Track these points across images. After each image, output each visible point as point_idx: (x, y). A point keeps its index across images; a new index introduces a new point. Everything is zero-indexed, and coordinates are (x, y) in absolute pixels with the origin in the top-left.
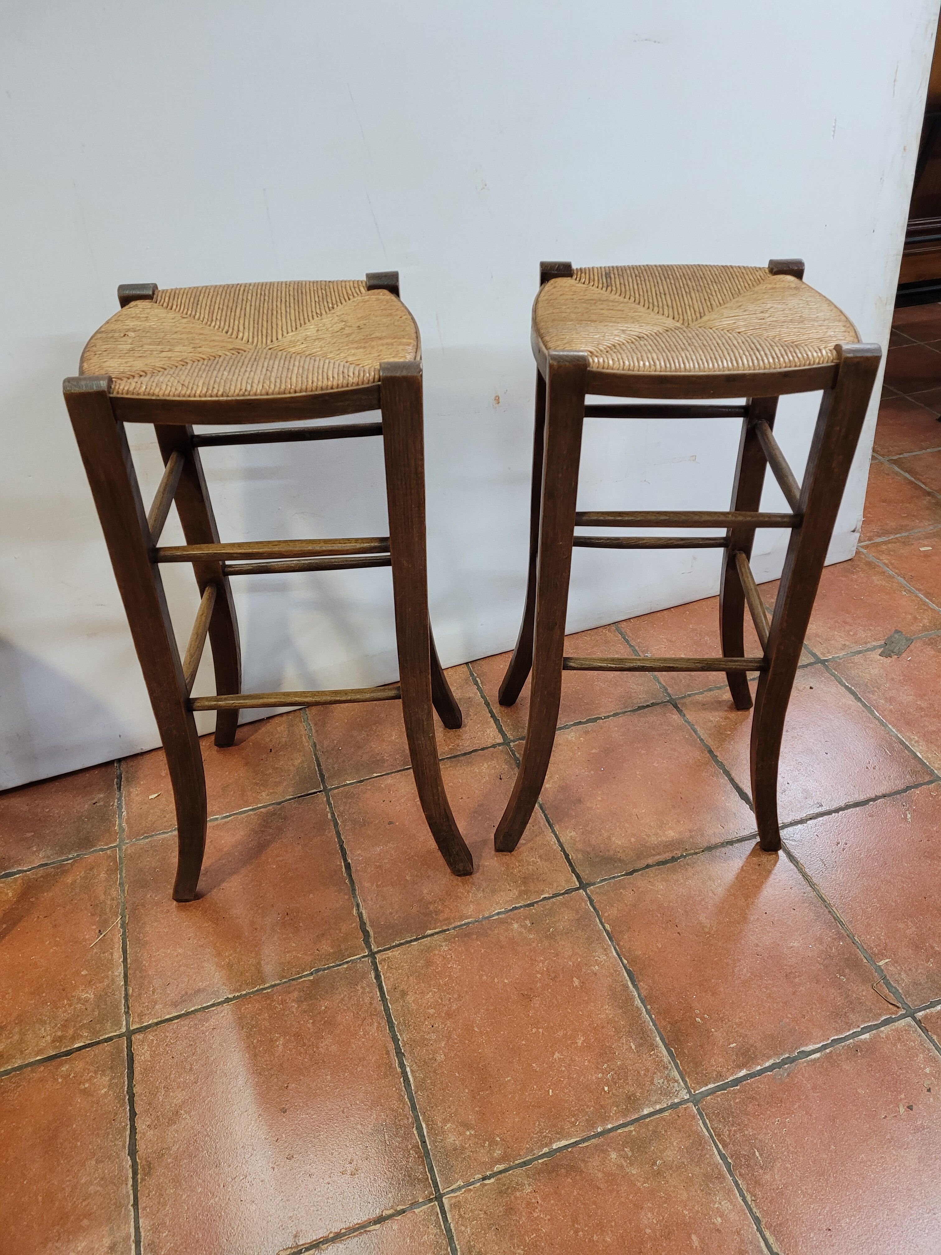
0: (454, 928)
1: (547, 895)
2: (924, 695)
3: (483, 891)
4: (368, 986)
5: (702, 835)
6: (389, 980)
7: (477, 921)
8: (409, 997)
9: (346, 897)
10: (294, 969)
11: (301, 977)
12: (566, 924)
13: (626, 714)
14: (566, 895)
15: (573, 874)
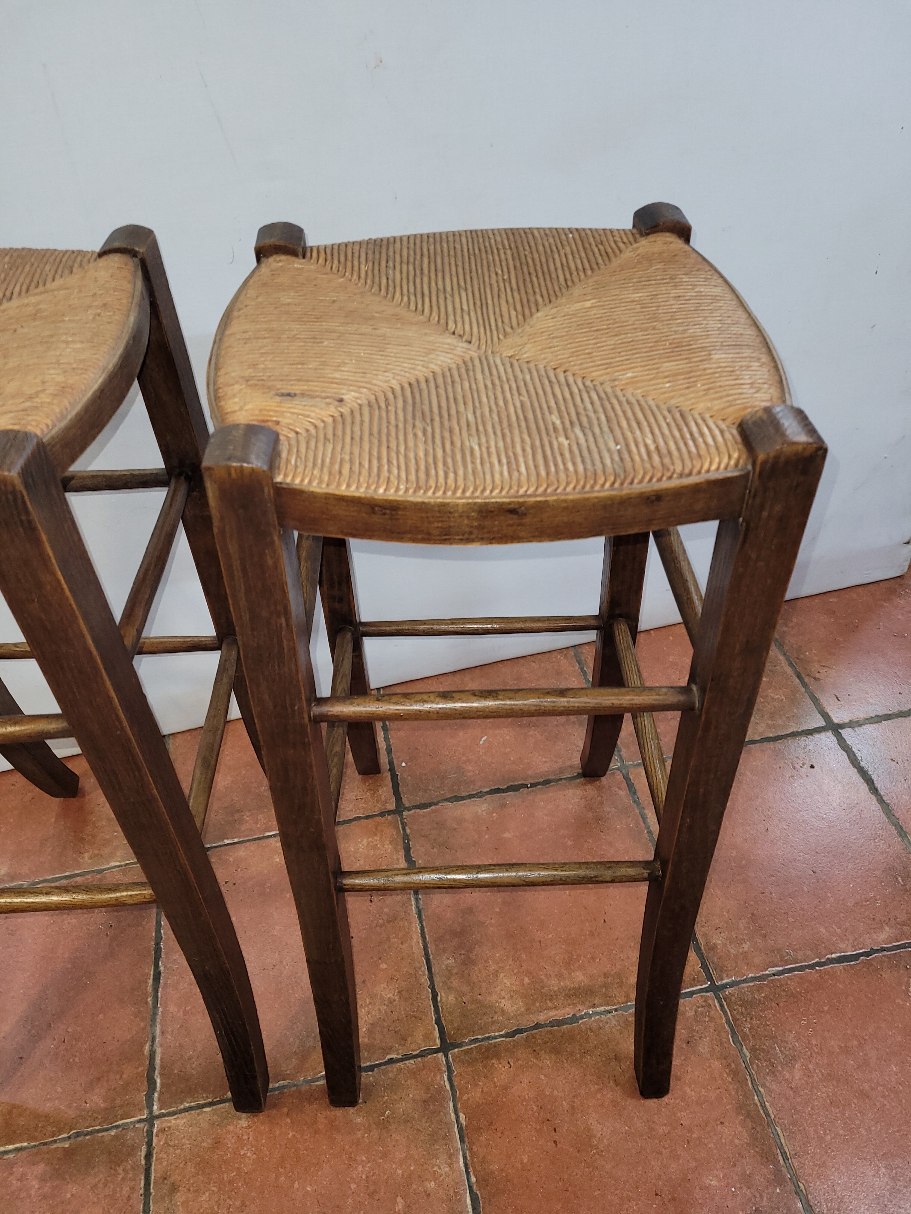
1: (394, 1056)
4: (133, 1169)
6: (161, 1163)
7: (295, 1085)
8: (178, 1194)
9: (142, 1025)
10: (49, 1129)
11: (55, 1141)
12: (408, 1105)
13: (560, 782)
14: (419, 1059)
15: (436, 1026)
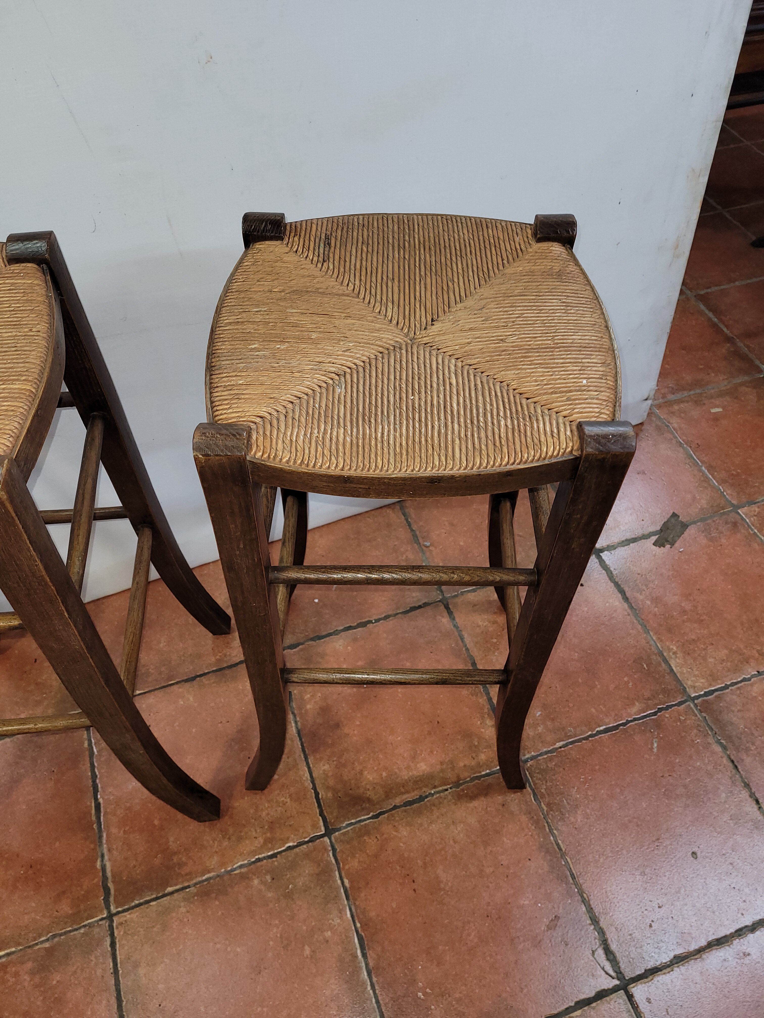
0: (196, 884)
1: (291, 844)
2: (690, 594)
3: (229, 839)
4: (102, 955)
5: (453, 769)
6: (123, 948)
7: (218, 876)
8: (140, 969)
9: (92, 846)
10: (31, 935)
11: (37, 944)
12: (306, 879)
13: (397, 616)
14: (310, 844)
15: (320, 818)
